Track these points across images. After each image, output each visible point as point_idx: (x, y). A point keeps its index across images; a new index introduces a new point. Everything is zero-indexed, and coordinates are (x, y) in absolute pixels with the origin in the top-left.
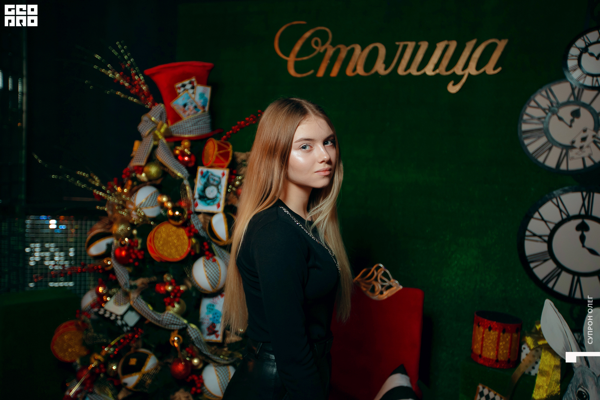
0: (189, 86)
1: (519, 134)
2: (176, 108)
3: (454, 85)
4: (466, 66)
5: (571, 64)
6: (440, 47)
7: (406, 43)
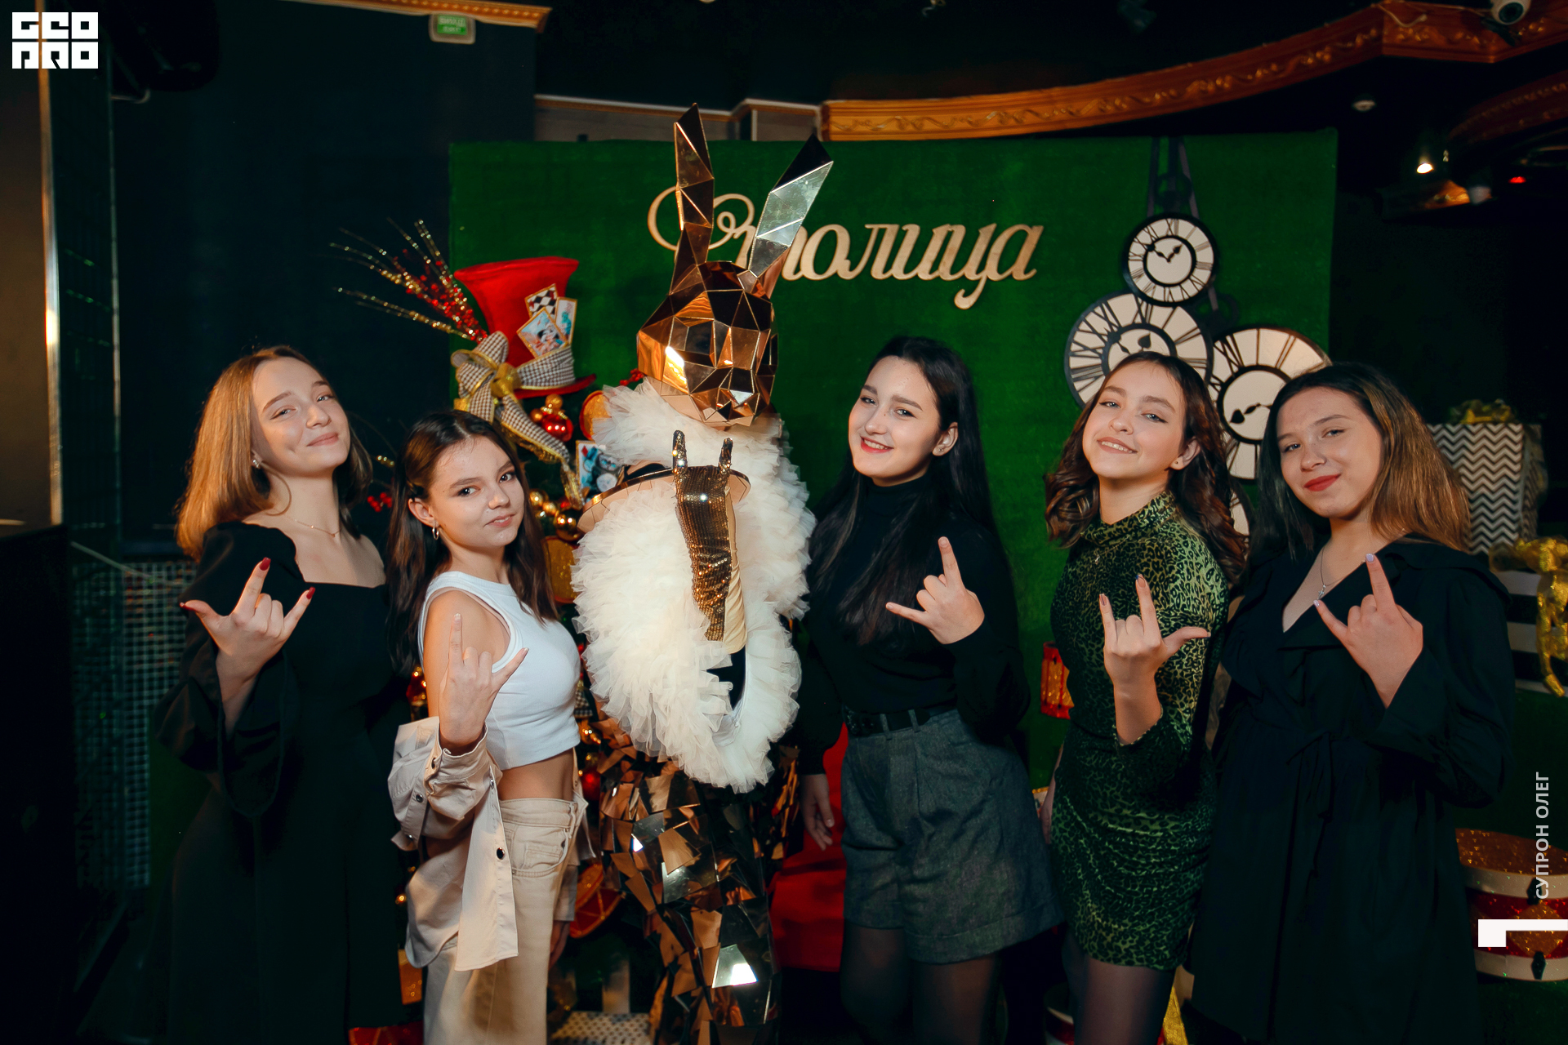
0: (546, 301)
1: (1066, 372)
2: (524, 339)
3: (965, 295)
4: (981, 267)
5: (1135, 266)
6: (939, 233)
7: (882, 226)
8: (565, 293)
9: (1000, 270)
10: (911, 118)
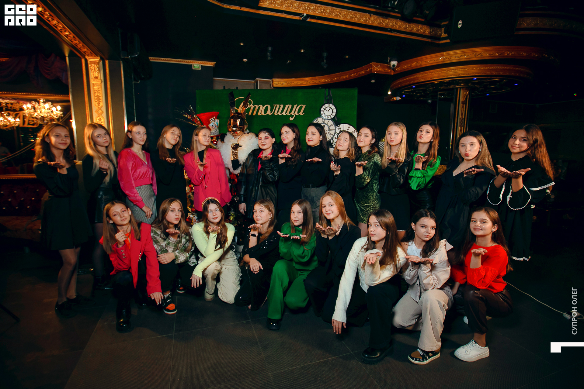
0: (213, 120)
3: (292, 118)
4: (294, 113)
5: (322, 112)
7: (276, 105)
8: (217, 118)
9: (298, 113)
10: (289, 82)
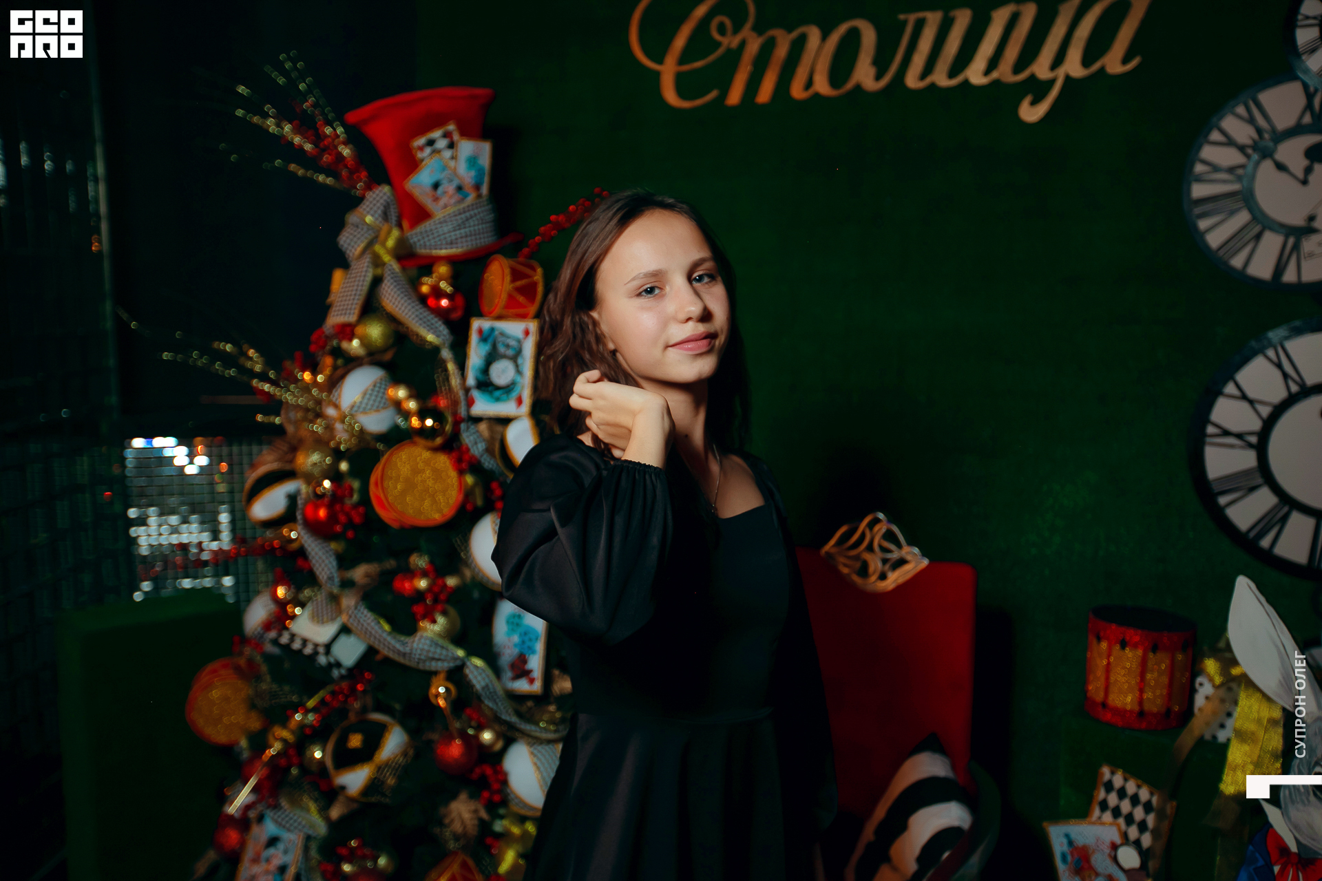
0: (442, 144)
1: (1186, 207)
2: (416, 192)
4: (1058, 61)
5: (1305, 35)
6: (1000, 18)
7: (921, 15)
8: (473, 133)
